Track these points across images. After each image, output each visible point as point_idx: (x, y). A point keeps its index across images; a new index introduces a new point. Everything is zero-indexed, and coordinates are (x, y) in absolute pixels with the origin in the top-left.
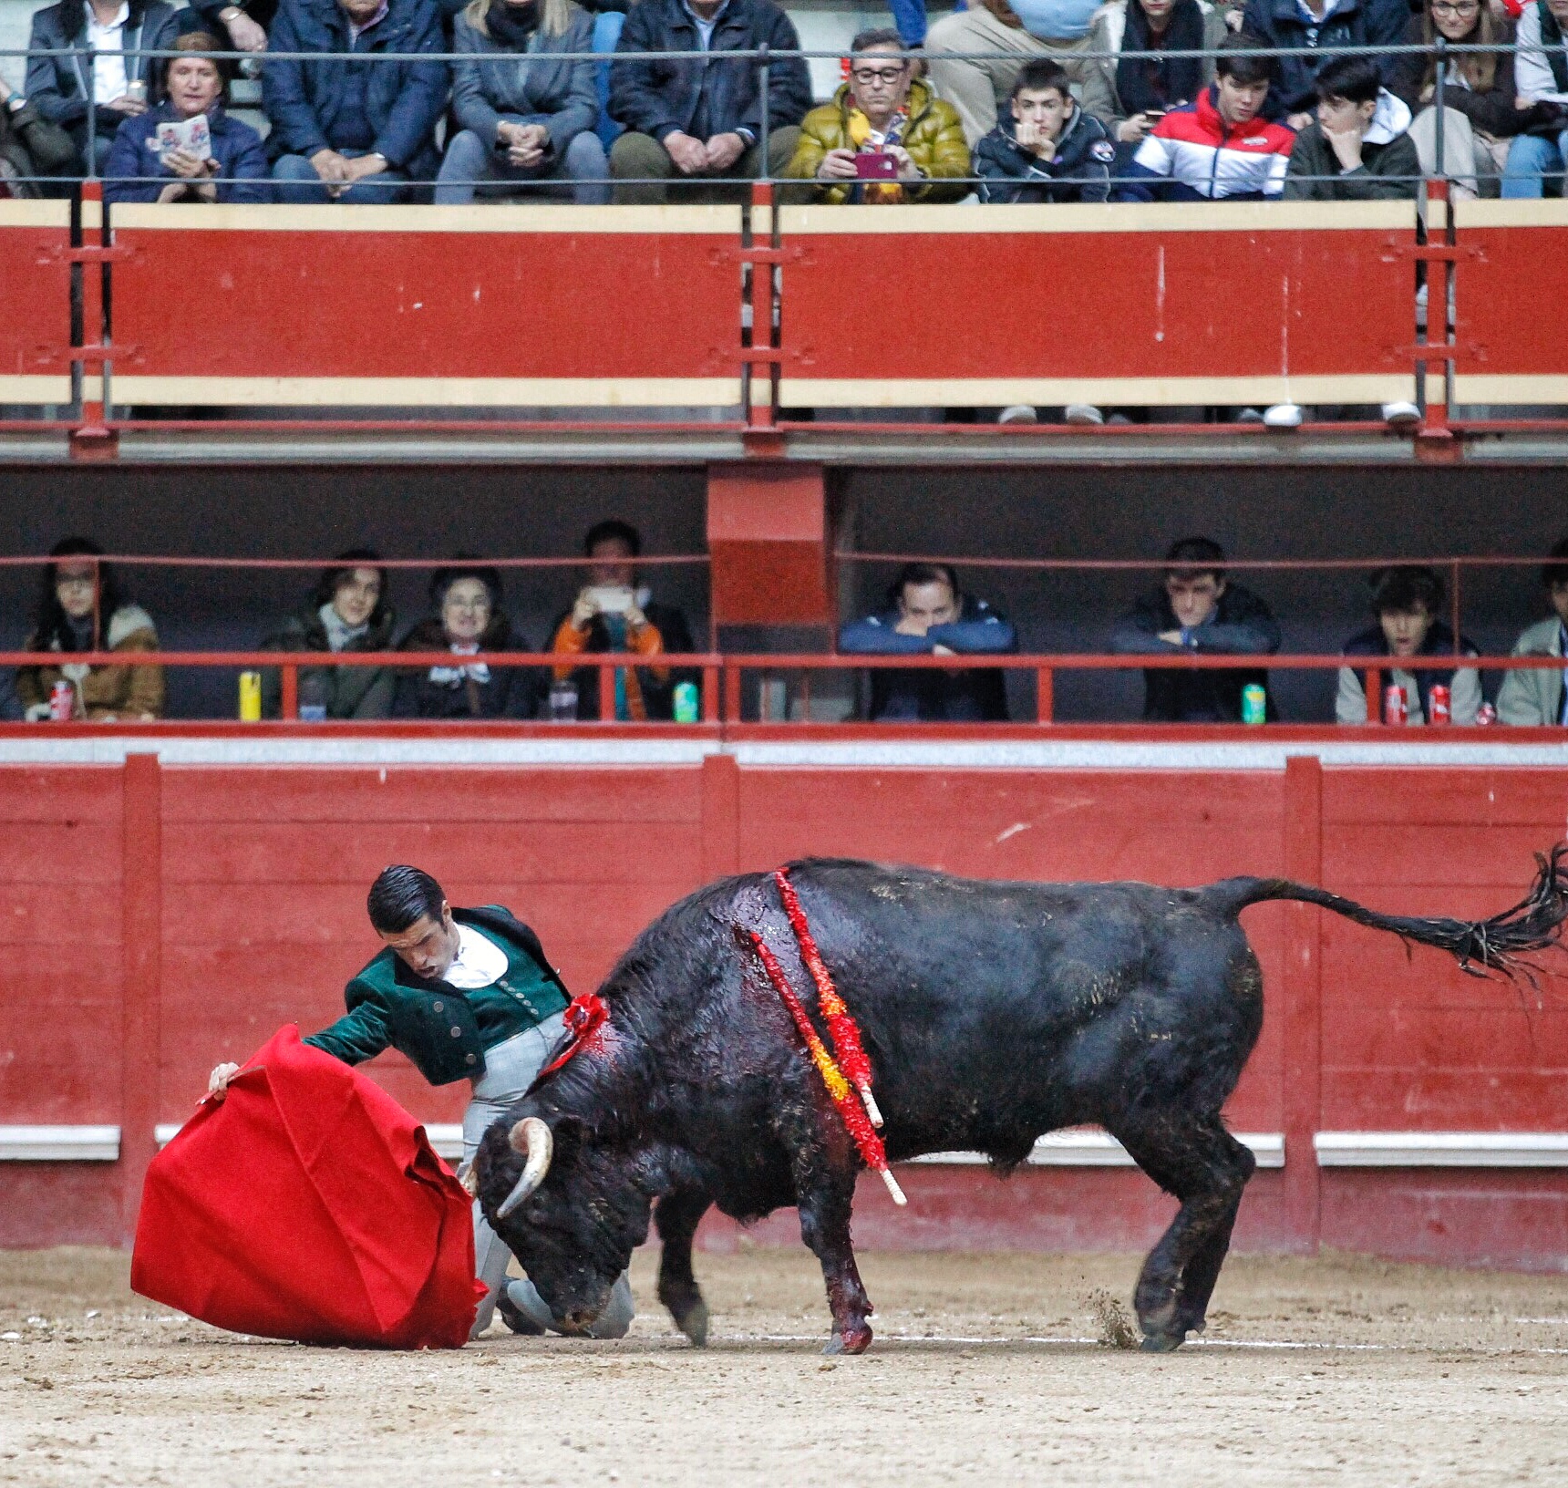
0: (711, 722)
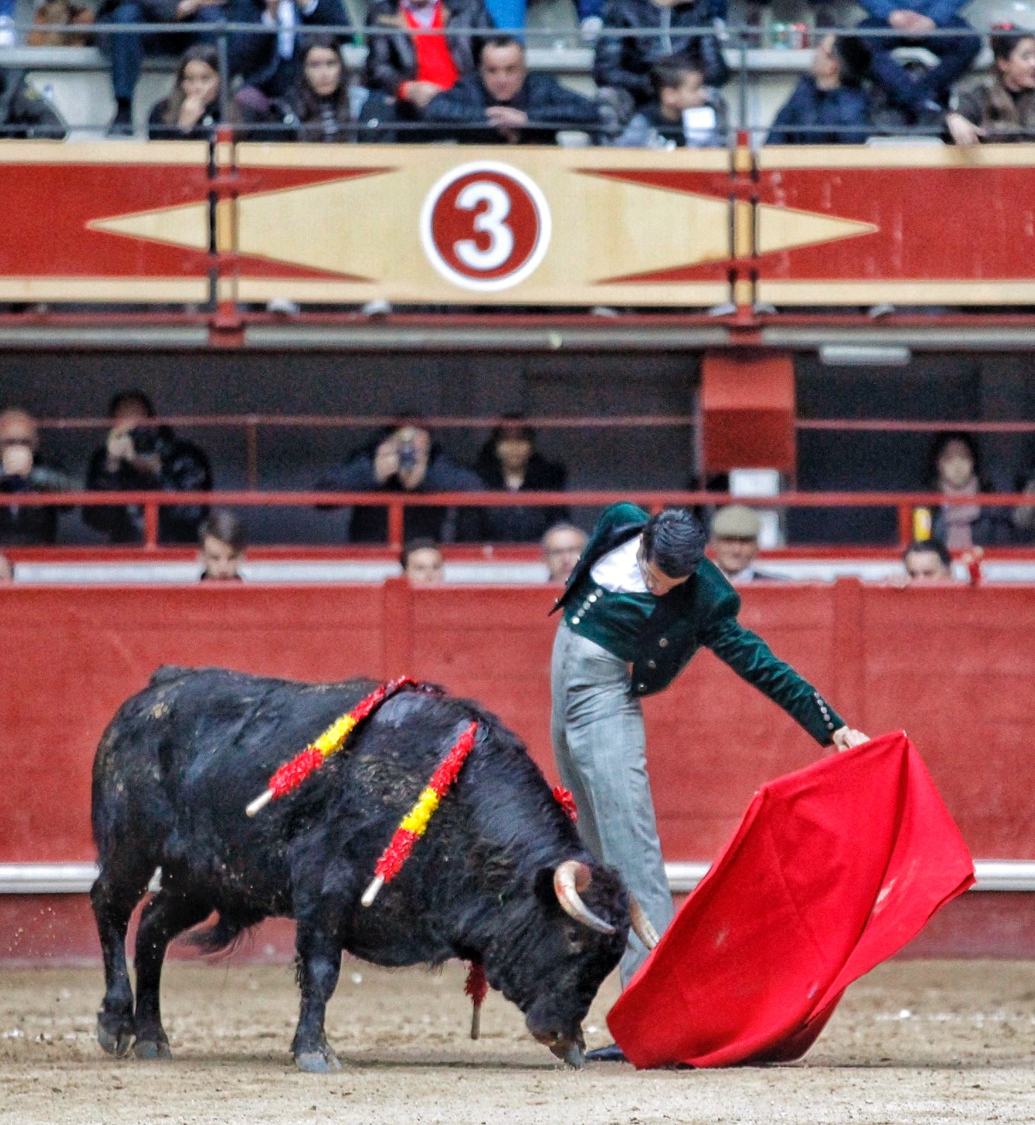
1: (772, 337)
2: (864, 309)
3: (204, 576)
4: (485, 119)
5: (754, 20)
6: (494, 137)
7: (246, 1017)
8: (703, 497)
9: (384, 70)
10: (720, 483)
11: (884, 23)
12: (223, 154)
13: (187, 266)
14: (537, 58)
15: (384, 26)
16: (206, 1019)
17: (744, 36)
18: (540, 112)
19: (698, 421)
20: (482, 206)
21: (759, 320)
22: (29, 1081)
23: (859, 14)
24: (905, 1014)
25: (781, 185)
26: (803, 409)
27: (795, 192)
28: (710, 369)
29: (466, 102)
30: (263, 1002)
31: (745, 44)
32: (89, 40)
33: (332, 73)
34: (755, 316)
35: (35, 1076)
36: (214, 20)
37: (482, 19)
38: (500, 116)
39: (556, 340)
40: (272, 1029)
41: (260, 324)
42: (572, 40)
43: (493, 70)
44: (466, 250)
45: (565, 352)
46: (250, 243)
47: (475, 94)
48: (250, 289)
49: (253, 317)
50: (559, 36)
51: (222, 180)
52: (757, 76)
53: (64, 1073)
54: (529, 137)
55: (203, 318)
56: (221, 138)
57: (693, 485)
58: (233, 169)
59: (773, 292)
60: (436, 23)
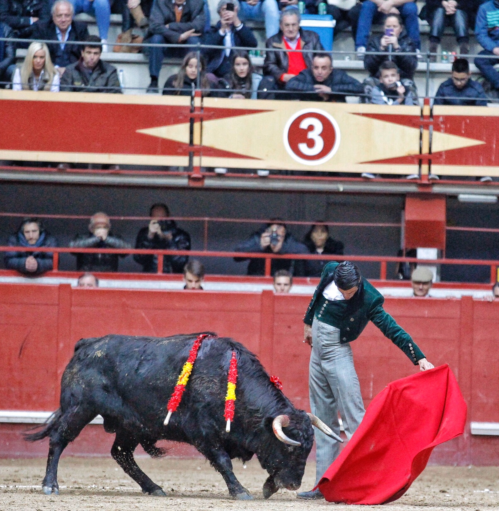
1: (436, 189)
2: (478, 178)
3: (185, 287)
4: (313, 89)
5: (434, 49)
6: (317, 98)
7: (195, 482)
8: (404, 259)
9: (273, 67)
10: (413, 253)
11: (491, 53)
12: (197, 102)
13: (180, 151)
14: (338, 63)
15: (274, 47)
16: (178, 483)
17: (429, 56)
18: (337, 87)
19: (403, 225)
20: (311, 128)
21: (431, 182)
22: (99, 507)
23: (480, 48)
24: (487, 490)
25: (442, 123)
26: (449, 222)
27: (449, 126)
28: (409, 202)
29: (304, 81)
30: (202, 476)
31: (429, 60)
32: (140, 50)
33: (245, 68)
34: (429, 180)
35: (102, 506)
36: (195, 43)
37: (318, 46)
38: (319, 88)
39: (341, 188)
40: (206, 488)
41: (211, 177)
42: (353, 56)
43: (317, 67)
44: (303, 147)
45: (344, 193)
46: (207, 142)
47: (309, 79)
48: (207, 161)
49: (208, 174)
50: (347, 54)
51: (197, 113)
52: (433, 74)
53: (114, 504)
54: (332, 98)
55: (186, 174)
56: (197, 95)
57: (400, 254)
58: (202, 108)
59: (438, 170)
60: (298, 47)
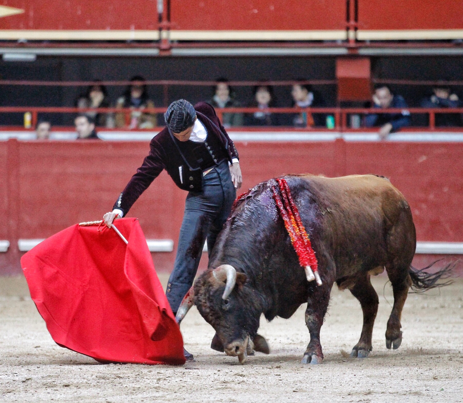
0: (338, 128)
